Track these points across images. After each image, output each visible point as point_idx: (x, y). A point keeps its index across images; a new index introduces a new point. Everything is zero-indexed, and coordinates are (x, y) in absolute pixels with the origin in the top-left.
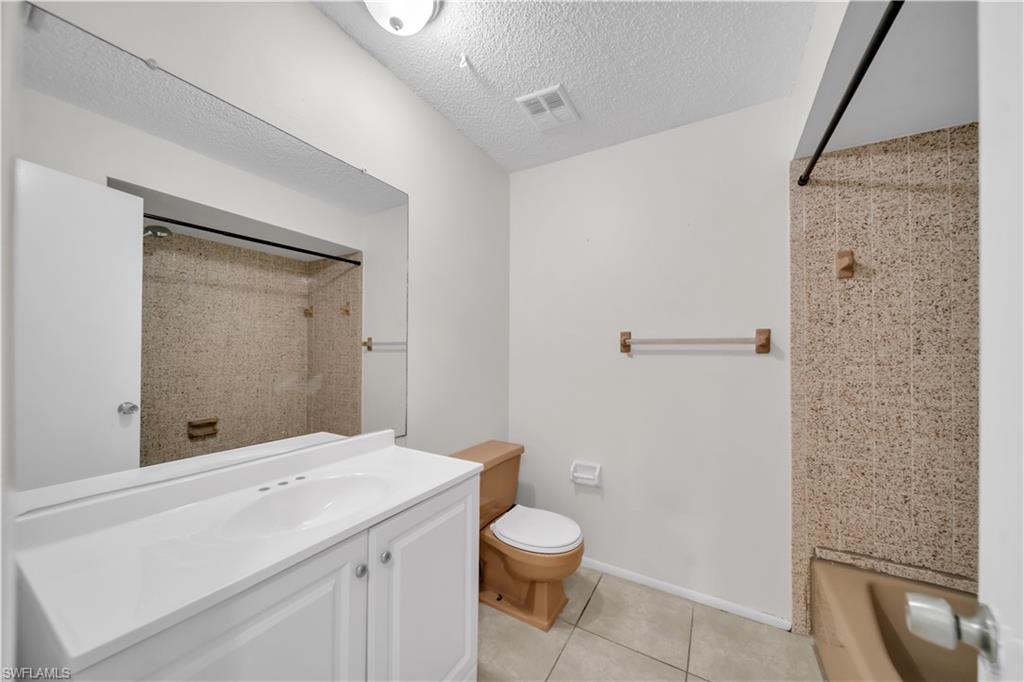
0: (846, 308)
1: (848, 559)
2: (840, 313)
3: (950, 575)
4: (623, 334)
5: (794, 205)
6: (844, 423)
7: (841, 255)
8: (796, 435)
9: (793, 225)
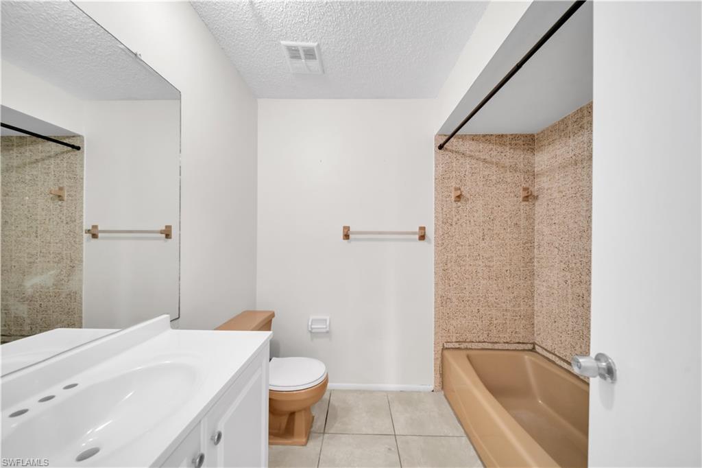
0: (457, 217)
1: (457, 345)
2: (455, 219)
3: (493, 343)
4: (345, 228)
5: (436, 159)
6: (456, 276)
7: (457, 189)
8: (436, 284)
9: (436, 171)
